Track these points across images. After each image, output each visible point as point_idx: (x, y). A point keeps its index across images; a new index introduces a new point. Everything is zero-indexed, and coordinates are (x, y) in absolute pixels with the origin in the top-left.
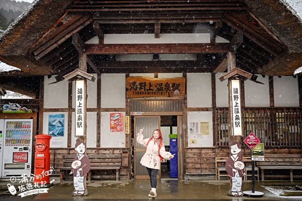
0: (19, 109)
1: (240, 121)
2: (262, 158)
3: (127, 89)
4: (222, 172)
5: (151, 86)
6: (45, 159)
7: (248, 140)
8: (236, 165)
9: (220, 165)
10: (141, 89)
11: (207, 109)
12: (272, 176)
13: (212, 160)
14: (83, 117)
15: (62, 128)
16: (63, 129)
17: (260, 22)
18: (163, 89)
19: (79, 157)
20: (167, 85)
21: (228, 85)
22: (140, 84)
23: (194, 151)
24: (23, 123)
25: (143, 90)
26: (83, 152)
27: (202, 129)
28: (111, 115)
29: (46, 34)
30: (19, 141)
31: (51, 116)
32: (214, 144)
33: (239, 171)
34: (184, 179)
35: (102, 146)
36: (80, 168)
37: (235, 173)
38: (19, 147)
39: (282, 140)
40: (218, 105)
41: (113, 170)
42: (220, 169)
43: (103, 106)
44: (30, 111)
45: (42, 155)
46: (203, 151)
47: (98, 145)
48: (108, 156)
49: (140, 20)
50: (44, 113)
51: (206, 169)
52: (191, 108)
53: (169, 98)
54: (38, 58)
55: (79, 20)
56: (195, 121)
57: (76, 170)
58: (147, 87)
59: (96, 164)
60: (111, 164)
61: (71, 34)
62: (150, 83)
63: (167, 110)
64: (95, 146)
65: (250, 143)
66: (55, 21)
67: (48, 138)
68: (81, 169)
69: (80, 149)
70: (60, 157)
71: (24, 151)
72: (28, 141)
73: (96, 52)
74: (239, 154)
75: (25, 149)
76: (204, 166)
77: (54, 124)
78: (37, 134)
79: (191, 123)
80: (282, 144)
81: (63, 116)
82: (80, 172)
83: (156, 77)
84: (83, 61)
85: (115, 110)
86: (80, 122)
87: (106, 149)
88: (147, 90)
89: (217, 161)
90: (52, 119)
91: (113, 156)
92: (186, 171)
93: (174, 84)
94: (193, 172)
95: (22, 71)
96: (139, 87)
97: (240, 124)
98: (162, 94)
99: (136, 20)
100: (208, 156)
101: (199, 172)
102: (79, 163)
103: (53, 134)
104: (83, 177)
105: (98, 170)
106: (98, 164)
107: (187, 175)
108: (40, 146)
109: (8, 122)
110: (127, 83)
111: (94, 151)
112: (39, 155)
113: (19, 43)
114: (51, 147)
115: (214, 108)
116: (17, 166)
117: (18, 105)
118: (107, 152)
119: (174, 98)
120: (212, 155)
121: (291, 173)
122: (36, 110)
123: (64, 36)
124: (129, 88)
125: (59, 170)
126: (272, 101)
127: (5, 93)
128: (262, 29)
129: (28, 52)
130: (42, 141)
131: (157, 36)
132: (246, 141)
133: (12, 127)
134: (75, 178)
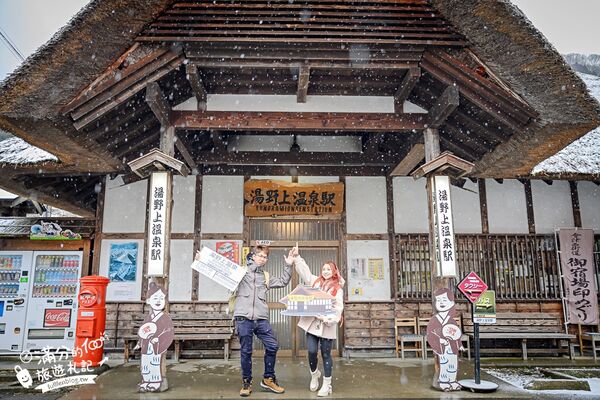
0: (59, 233)
1: (453, 250)
3: (246, 202)
4: (408, 344)
5: (286, 196)
6: (95, 320)
7: (467, 285)
8: (445, 332)
9: (402, 331)
10: (269, 200)
11: (379, 237)
12: (490, 351)
13: (389, 324)
15: (132, 267)
16: (135, 268)
17: (488, 70)
18: (305, 202)
19: (152, 316)
20: (314, 195)
21: (428, 186)
22: (268, 193)
23: (358, 307)
24: (67, 259)
25: (272, 203)
26: (161, 307)
27: (372, 271)
28: (218, 246)
29: (97, 81)
30: (57, 289)
31: (114, 247)
32: (393, 296)
33: (452, 342)
34: (341, 356)
35: (200, 300)
36: (154, 337)
37: (444, 346)
38: (56, 300)
40: (398, 230)
41: (219, 341)
42: (405, 339)
43: (204, 230)
44: (77, 236)
45: (91, 314)
46: (374, 308)
47: (195, 298)
48: (211, 316)
49: (272, 61)
50: (103, 241)
51: (378, 338)
52: (353, 235)
53: (316, 218)
55: (160, 58)
56: (359, 257)
57: (146, 342)
58: (280, 199)
59: (189, 330)
60: (215, 330)
61: (145, 83)
62: (285, 192)
63: (313, 237)
64: (189, 299)
65: (470, 291)
66: (114, 57)
67: (105, 282)
68: (156, 340)
69: (156, 300)
70: (127, 317)
71: (64, 307)
72: (72, 290)
73: (187, 124)
74: (451, 311)
75: (67, 302)
76: (375, 333)
77: (119, 259)
78: (90, 274)
79: (354, 260)
80: (504, 296)
81: (135, 246)
82: (155, 345)
83: (296, 181)
84: (169, 139)
85: (225, 237)
86: (156, 249)
87: (207, 304)
88: (280, 203)
89: (397, 324)
90: (117, 251)
91: (220, 316)
92: (346, 342)
93: (325, 194)
94: (358, 344)
95: (60, 162)
96: (266, 197)
97: (453, 256)
98: (304, 210)
100: (382, 316)
101: (367, 344)
102: (153, 328)
103: (117, 277)
104: (159, 356)
105: (193, 341)
106: (193, 330)
107: (347, 349)
108: (88, 297)
109: (40, 256)
110: (246, 189)
111: (187, 307)
112: (84, 314)
113: (41, 95)
114: (108, 299)
115: (391, 235)
116: (51, 334)
117: (57, 226)
118: (210, 308)
119: (325, 217)
120: (390, 315)
121: (524, 346)
122: (88, 235)
123: (131, 88)
124: (250, 199)
125: (123, 341)
126: (485, 223)
127: (44, 210)
128: (492, 81)
129: (60, 114)
130: (93, 288)
131: (301, 100)
132: (463, 286)
133: (46, 265)
134: (143, 356)
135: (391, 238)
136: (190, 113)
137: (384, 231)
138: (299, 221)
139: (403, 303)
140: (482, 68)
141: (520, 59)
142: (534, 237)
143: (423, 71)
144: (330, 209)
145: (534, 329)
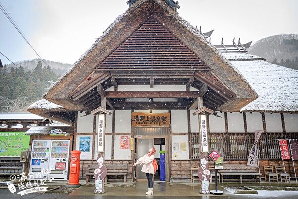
0: (61, 133)
2: (221, 167)
3: (132, 121)
4: (195, 177)
5: (148, 118)
6: (77, 167)
7: (212, 155)
8: (204, 172)
9: (193, 172)
10: (141, 120)
11: (185, 134)
13: (188, 169)
14: (103, 139)
15: (88, 146)
16: (90, 147)
17: (217, 78)
18: (155, 120)
19: (99, 166)
20: (158, 118)
21: (198, 118)
22: (141, 117)
23: (176, 162)
26: (102, 163)
27: (181, 147)
28: (121, 138)
29: (81, 84)
30: (60, 155)
31: (81, 138)
32: (190, 158)
33: (207, 176)
34: (169, 181)
35: (115, 159)
37: (204, 177)
38: (60, 159)
39: (234, 154)
40: (192, 131)
41: (122, 175)
42: (194, 175)
43: (116, 132)
44: (68, 134)
45: (75, 165)
46: (182, 162)
47: (113, 158)
48: (119, 166)
50: (77, 136)
51: (184, 174)
52: (174, 133)
53: (160, 126)
54: (74, 100)
55: (102, 76)
56: (177, 142)
57: (97, 175)
58: (145, 119)
59: (110, 171)
60: (121, 171)
61: (97, 84)
64: (110, 159)
65: (213, 157)
66: (86, 76)
67: (79, 153)
68: (101, 175)
69: (101, 161)
70: (87, 166)
71: (63, 162)
72: (66, 155)
73: (112, 96)
74: (206, 165)
75: (64, 160)
76: (183, 172)
77: (83, 143)
78: (72, 150)
79: (174, 144)
80: (234, 158)
81: (89, 138)
82: (100, 176)
83: (151, 112)
84: (104, 101)
85: (124, 134)
86: (101, 142)
87: (117, 161)
88: (145, 121)
89: (192, 169)
90: (82, 140)
91: (122, 165)
92: (171, 176)
93: (163, 117)
94: (176, 177)
95: (64, 108)
97: (207, 144)
98: (155, 124)
99: (138, 76)
100: (186, 166)
101: (179, 177)
102: (99, 170)
103: (83, 150)
104: (102, 180)
105: (112, 175)
107: (172, 179)
108: (74, 158)
109: (53, 142)
110: (132, 116)
111: (109, 162)
112: (73, 165)
113: (63, 91)
114: (81, 159)
115: (189, 133)
116: (58, 172)
117: (60, 130)
118: (118, 162)
119: (163, 126)
120: (189, 165)
121: (241, 178)
122: (72, 134)
123: (92, 86)
124: (134, 119)
125: (85, 175)
126: (227, 128)
127: (52, 122)
128: (219, 82)
129: (68, 96)
130: (75, 155)
131: (152, 86)
132: (211, 156)
133: (56, 145)
134: (96, 180)
135: (189, 135)
136: (111, 92)
137: (186, 131)
138: (153, 128)
139: (193, 160)
140: (215, 77)
141: (228, 76)
142: (246, 133)
143: (194, 78)
144: (165, 123)
145: (246, 171)
